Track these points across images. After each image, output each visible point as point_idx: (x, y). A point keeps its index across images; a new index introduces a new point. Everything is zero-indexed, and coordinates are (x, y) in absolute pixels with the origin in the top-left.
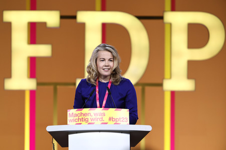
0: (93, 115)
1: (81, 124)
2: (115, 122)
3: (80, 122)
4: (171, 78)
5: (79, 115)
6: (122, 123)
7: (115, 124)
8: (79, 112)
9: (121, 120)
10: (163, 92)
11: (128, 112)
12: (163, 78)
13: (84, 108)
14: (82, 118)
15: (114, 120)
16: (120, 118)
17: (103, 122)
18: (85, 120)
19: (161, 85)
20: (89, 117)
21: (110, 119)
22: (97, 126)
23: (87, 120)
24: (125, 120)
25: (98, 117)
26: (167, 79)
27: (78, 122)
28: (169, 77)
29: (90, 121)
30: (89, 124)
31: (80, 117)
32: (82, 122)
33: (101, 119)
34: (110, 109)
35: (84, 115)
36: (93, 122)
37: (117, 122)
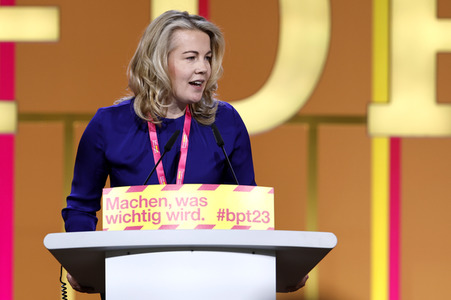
0: (174, 204)
1: (139, 228)
2: (234, 223)
3: (137, 224)
4: (389, 101)
5: (134, 204)
6: (255, 226)
7: (234, 228)
8: (136, 195)
9: (252, 217)
10: (367, 140)
11: (272, 196)
12: (368, 100)
13: (147, 183)
14: (144, 213)
15: (231, 217)
16: (248, 213)
17: (201, 222)
18: (151, 217)
19: (362, 120)
20: (163, 209)
21: (221, 215)
22: (186, 233)
23: (156, 216)
24: (263, 217)
25: (189, 208)
26: (381, 103)
27: (131, 224)
28: (385, 99)
29: (165, 221)
30: (162, 227)
31: (139, 210)
32: (142, 223)
33: (196, 216)
34: (222, 186)
35: (150, 203)
36: (173, 222)
37: (241, 224)
